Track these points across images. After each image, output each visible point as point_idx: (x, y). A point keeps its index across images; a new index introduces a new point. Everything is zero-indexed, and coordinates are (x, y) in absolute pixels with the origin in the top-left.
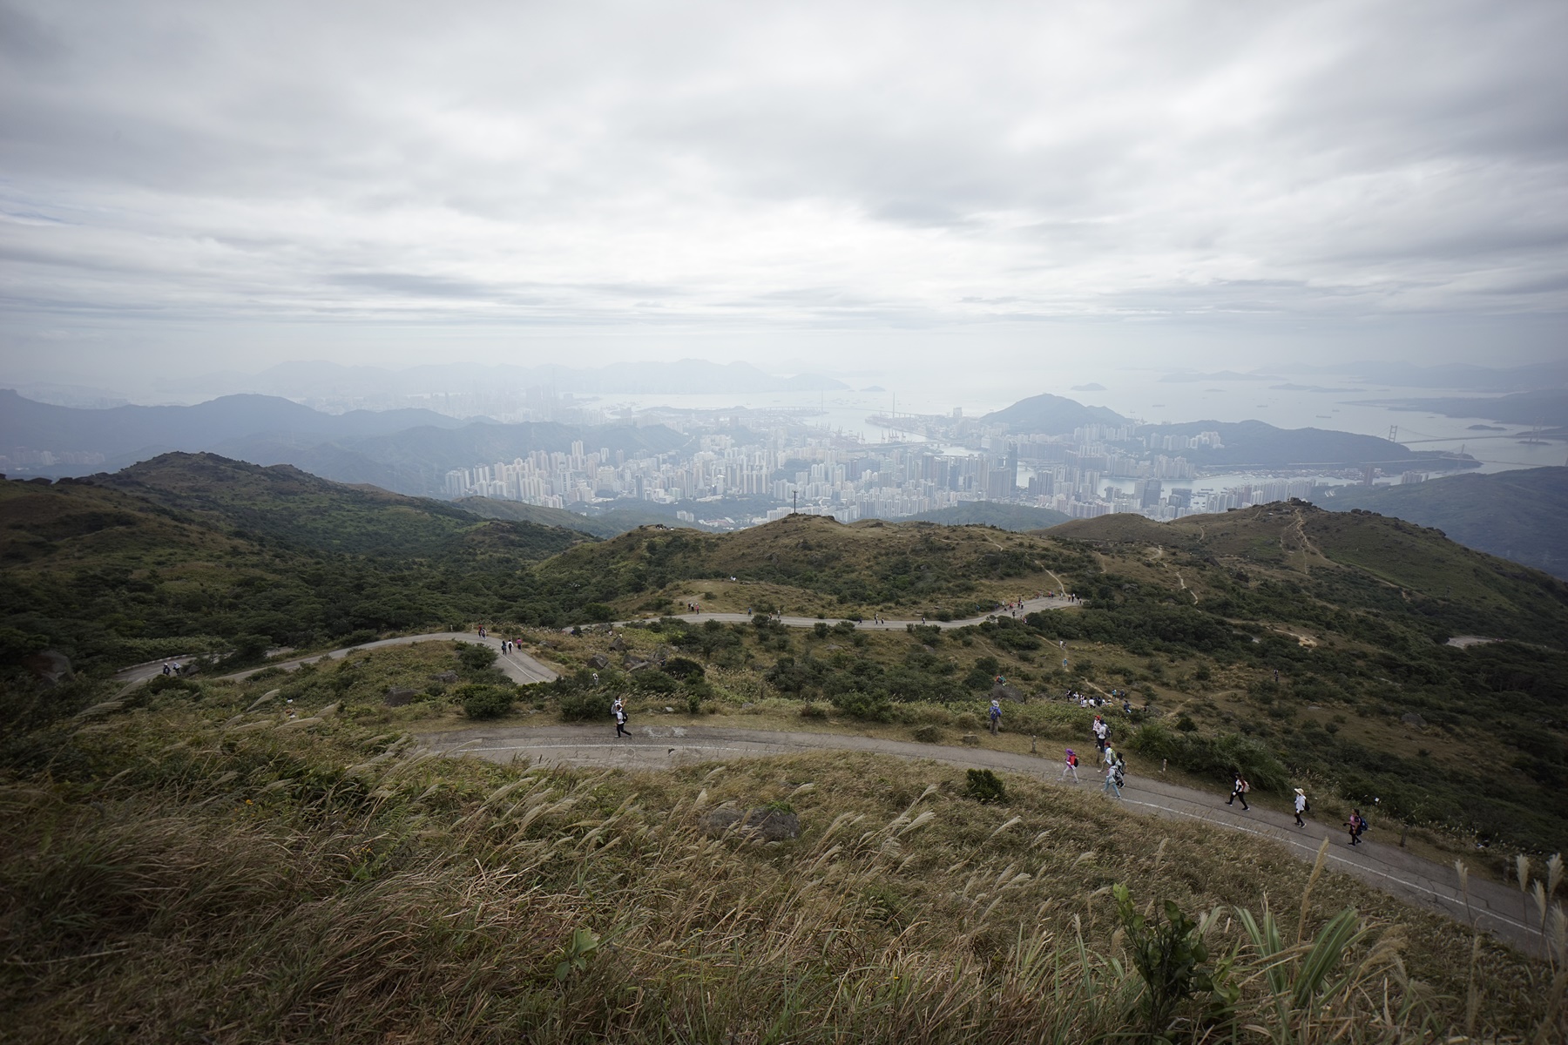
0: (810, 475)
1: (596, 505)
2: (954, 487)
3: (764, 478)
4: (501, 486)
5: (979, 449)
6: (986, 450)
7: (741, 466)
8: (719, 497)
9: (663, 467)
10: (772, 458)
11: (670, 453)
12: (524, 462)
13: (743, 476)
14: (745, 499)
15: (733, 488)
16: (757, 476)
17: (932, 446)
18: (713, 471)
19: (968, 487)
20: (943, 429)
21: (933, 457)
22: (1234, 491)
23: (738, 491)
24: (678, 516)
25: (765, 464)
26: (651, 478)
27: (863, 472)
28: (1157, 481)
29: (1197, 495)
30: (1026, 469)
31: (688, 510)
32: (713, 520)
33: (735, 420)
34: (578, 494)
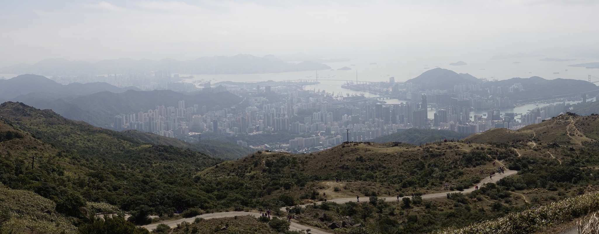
0: (312, 118)
1: (191, 136)
2: (394, 122)
3: (286, 121)
4: (141, 125)
5: (405, 99)
6: (409, 100)
7: (273, 114)
8: (261, 132)
9: (229, 115)
10: (291, 110)
11: (232, 107)
12: (153, 112)
13: (274, 120)
14: (276, 133)
15: (268, 127)
16: (282, 120)
17: (380, 99)
18: (257, 118)
19: (402, 121)
20: (385, 90)
21: (381, 105)
22: (533, 112)
23: (272, 129)
24: (238, 143)
25: (286, 113)
26: (222, 121)
27: (343, 116)
28: (497, 110)
29: (517, 115)
30: (432, 109)
31: (243, 140)
32: (258, 145)
33: (268, 88)
34: (181, 130)
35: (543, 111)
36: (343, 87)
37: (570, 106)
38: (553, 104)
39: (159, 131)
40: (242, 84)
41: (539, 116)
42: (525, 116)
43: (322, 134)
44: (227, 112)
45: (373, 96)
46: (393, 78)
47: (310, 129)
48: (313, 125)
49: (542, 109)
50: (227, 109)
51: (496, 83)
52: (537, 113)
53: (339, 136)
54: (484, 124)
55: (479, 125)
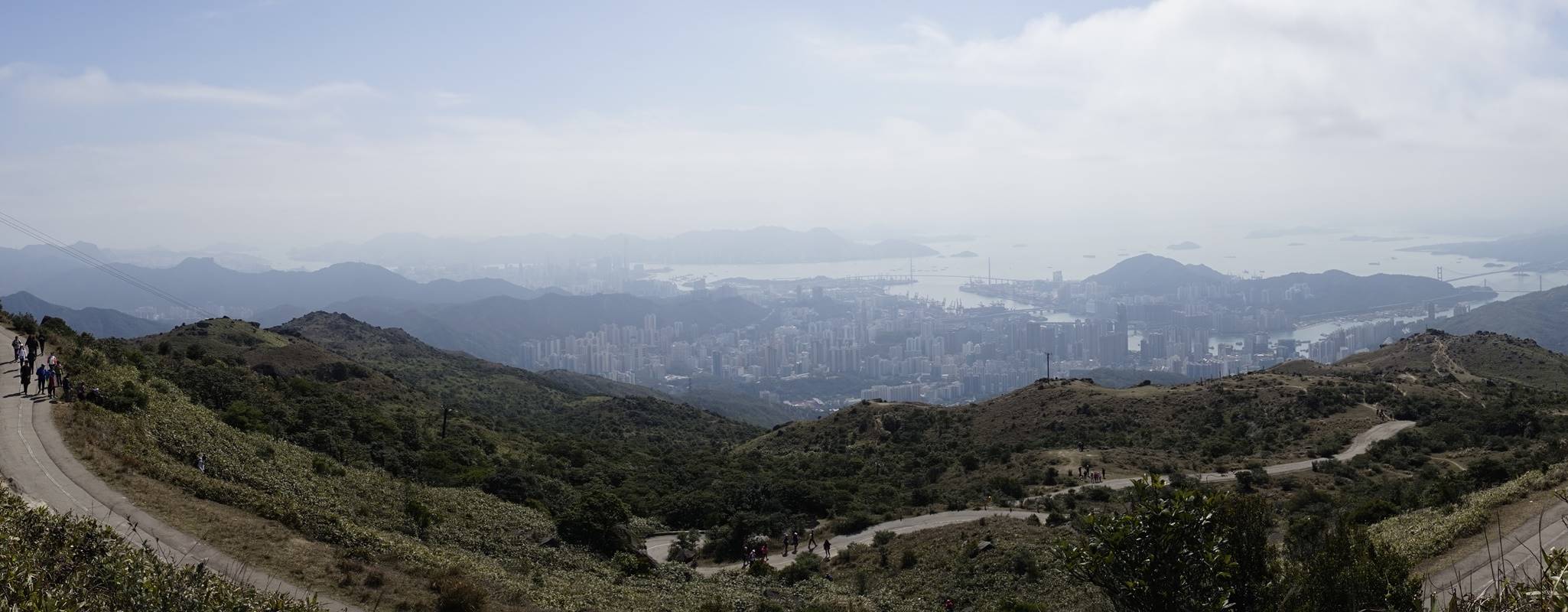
0: (904, 349)
1: (670, 382)
3: (854, 354)
4: (572, 361)
5: (1084, 314)
6: (1092, 315)
7: (828, 341)
8: (805, 375)
9: (742, 342)
10: (862, 332)
11: (749, 328)
12: (595, 335)
13: (831, 352)
14: (835, 377)
15: (820, 365)
16: (847, 351)
17: (1035, 312)
18: (797, 347)
19: (1079, 355)
20: (1044, 294)
21: (1038, 325)
22: (1331, 337)
23: (826, 369)
24: (761, 396)
25: (854, 338)
26: (730, 354)
27: (964, 345)
28: (1263, 334)
29: (1300, 343)
30: (1135, 332)
31: (771, 390)
32: (800, 401)
33: (818, 291)
34: (651, 370)
35: (1351, 336)
36: (962, 289)
37: (1405, 326)
38: (1370, 322)
39: (606, 373)
40: (767, 282)
41: (1344, 345)
42: (1317, 344)
43: (924, 379)
44: (739, 335)
45: (1020, 307)
46: (1061, 272)
47: (900, 368)
48: (906, 361)
49: (1348, 332)
50: (738, 331)
51: (1259, 283)
52: (1340, 338)
53: (957, 384)
54: (1239, 362)
55: (1229, 363)
